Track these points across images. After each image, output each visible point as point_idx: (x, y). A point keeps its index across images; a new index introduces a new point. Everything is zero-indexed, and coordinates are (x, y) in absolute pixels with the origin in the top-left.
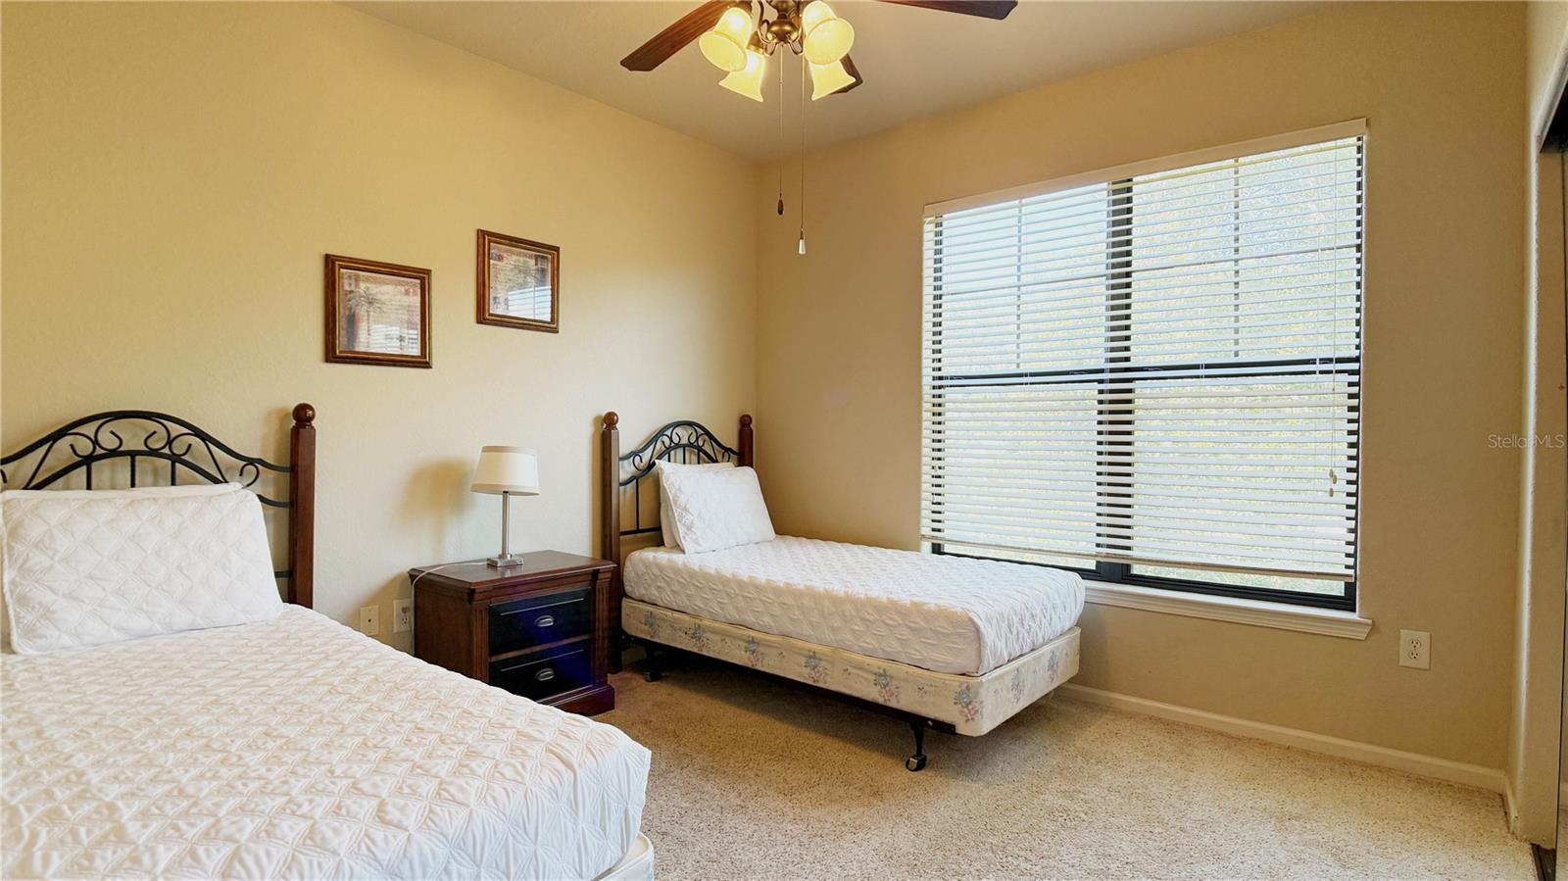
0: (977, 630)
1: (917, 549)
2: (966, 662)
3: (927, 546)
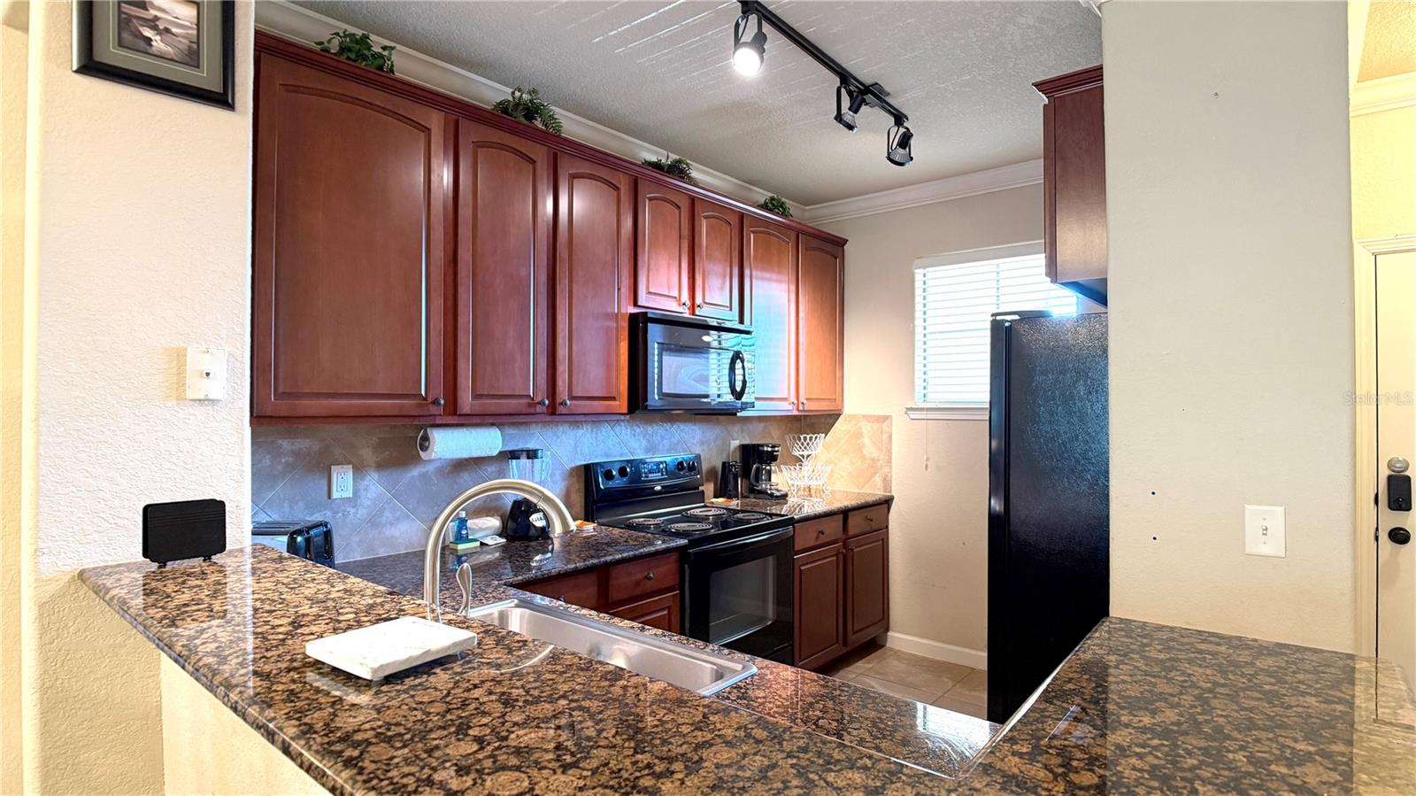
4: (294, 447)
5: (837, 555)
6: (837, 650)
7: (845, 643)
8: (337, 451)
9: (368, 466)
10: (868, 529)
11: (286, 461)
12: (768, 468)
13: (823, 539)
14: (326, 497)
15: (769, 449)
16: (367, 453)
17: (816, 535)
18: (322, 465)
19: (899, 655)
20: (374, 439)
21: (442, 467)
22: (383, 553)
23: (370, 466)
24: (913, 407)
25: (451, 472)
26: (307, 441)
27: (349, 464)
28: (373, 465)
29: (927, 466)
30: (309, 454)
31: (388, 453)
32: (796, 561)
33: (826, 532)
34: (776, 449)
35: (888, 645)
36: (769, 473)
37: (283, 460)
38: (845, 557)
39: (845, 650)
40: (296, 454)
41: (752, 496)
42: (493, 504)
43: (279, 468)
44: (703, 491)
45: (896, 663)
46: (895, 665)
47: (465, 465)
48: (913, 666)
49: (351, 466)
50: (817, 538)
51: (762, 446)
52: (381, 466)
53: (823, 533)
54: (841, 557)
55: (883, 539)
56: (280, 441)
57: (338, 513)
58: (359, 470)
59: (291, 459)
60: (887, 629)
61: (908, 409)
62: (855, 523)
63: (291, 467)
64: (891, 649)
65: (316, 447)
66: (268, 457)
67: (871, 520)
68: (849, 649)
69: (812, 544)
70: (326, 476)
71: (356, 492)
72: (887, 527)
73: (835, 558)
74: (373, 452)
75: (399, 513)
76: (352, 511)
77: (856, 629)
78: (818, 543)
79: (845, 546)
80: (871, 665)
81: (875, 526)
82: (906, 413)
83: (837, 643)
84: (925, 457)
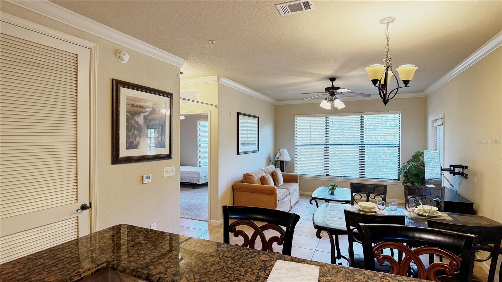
0: (199, 173)
1: (197, 166)
2: (198, 176)
3: (199, 166)
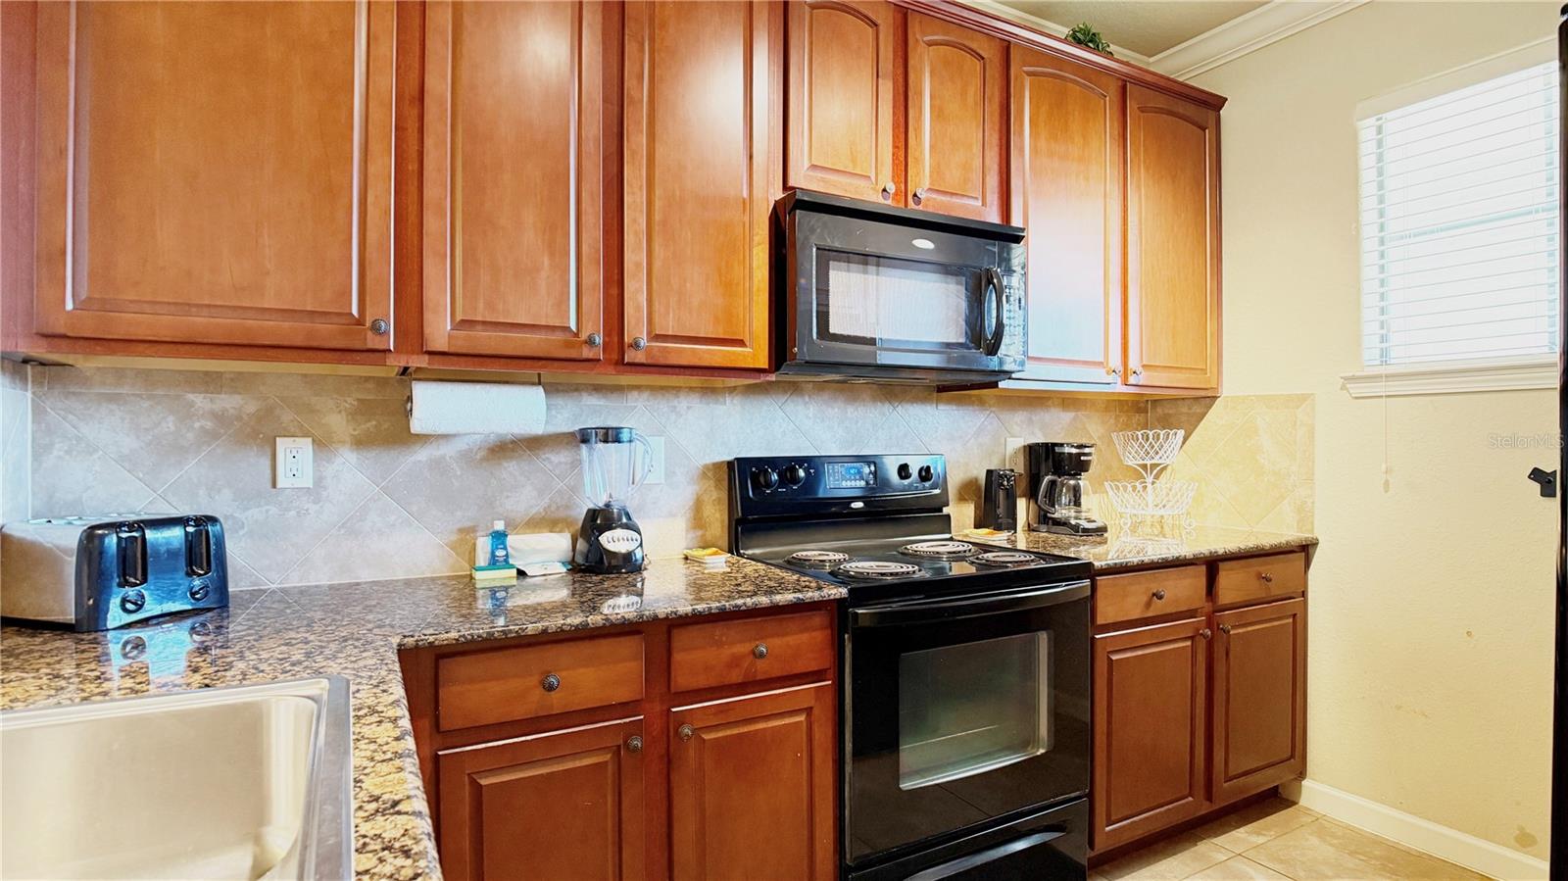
4: (214, 406)
5: (1192, 638)
6: (1192, 805)
7: (1209, 797)
8: (287, 417)
9: (340, 442)
10: (1261, 594)
11: (202, 427)
12: (1072, 482)
13: (1158, 608)
14: (269, 485)
15: (1074, 451)
16: (337, 422)
17: (1145, 599)
18: (261, 436)
19: (1322, 827)
20: (349, 400)
21: (471, 450)
22: (365, 576)
23: (343, 442)
24: (1358, 374)
25: (484, 459)
26: (238, 398)
27: (305, 436)
28: (348, 439)
29: (1387, 482)
30: (239, 418)
31: (374, 423)
32: (1098, 643)
33: (1167, 595)
34: (1087, 450)
35: (1300, 804)
36: (1076, 493)
37: (197, 425)
38: (1210, 644)
39: (1205, 808)
40: (220, 418)
41: (1044, 528)
42: (562, 514)
43: (190, 436)
44: (948, 516)
45: (1314, 841)
46: (1313, 847)
47: (513, 450)
48: (1352, 853)
49: (310, 439)
50: (1148, 605)
51: (1062, 445)
52: (361, 443)
53: (1160, 598)
54: (1202, 644)
55: (1294, 615)
56: (191, 396)
57: (288, 510)
58: (323, 444)
59: (209, 423)
60: (1302, 774)
61: (1346, 379)
62: (1232, 584)
63: (212, 436)
64: (1308, 811)
65: (252, 407)
66: (171, 418)
67: (1268, 580)
68: (1216, 807)
69: (1135, 615)
70: (269, 453)
71: (319, 481)
72: (1304, 594)
73: (1189, 643)
74: (348, 421)
75: (393, 518)
76: (313, 508)
77: (1232, 773)
78: (1150, 614)
79: (1209, 624)
80: (1261, 840)
81: (1276, 590)
82: (1343, 387)
83: (1190, 795)
84: (1384, 466)
